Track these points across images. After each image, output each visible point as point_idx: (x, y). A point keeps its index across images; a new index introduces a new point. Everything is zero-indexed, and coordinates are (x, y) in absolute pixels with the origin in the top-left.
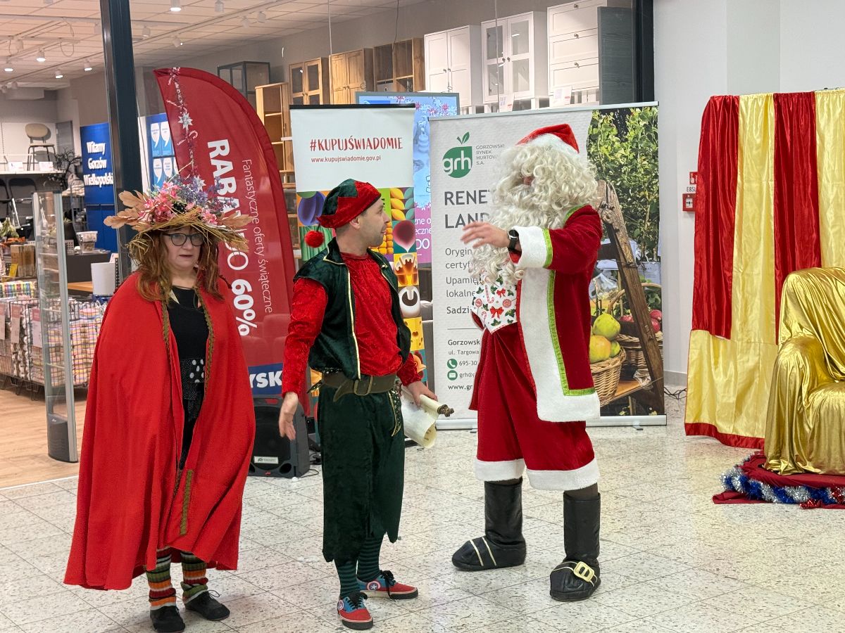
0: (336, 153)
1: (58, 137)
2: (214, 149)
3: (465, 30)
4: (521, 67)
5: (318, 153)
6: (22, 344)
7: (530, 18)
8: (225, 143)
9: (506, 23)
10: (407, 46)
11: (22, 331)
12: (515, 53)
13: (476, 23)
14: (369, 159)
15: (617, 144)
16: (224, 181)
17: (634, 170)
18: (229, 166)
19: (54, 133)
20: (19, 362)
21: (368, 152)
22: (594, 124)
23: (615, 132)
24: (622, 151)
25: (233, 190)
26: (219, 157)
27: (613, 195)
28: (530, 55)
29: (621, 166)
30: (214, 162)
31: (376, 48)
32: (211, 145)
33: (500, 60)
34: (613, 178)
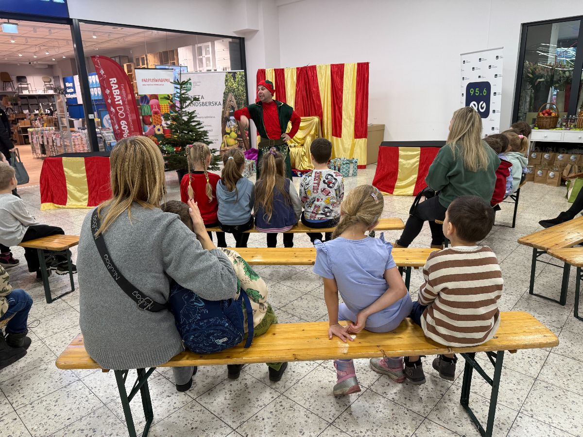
0: (150, 83)
1: (54, 81)
2: (111, 81)
3: (191, 47)
4: (208, 59)
5: (144, 83)
6: (53, 145)
7: (210, 44)
8: (115, 79)
9: (203, 45)
10: (173, 51)
11: (53, 141)
12: (206, 54)
13: (194, 45)
14: (160, 85)
15: (233, 83)
16: (116, 91)
17: (239, 90)
18: (117, 86)
19: (53, 80)
20: (53, 151)
21: (160, 83)
22: (226, 76)
23: (232, 79)
24: (235, 85)
25: (118, 93)
26: (113, 83)
27: (233, 97)
28: (210, 56)
29: (235, 89)
30: (112, 85)
31: (163, 52)
32: (110, 80)
33: (201, 57)
34: (233, 92)
